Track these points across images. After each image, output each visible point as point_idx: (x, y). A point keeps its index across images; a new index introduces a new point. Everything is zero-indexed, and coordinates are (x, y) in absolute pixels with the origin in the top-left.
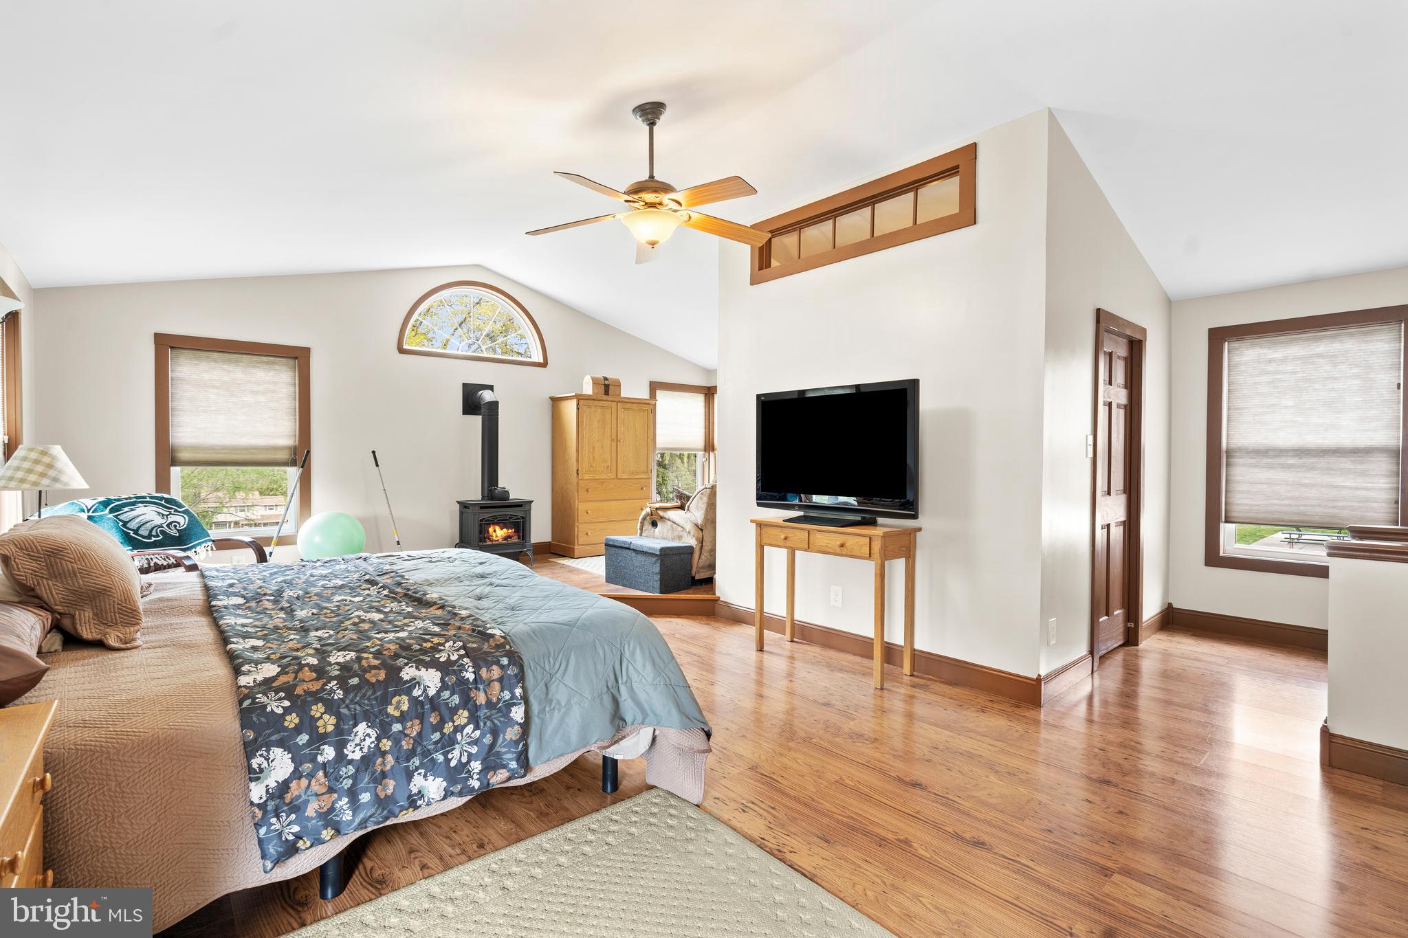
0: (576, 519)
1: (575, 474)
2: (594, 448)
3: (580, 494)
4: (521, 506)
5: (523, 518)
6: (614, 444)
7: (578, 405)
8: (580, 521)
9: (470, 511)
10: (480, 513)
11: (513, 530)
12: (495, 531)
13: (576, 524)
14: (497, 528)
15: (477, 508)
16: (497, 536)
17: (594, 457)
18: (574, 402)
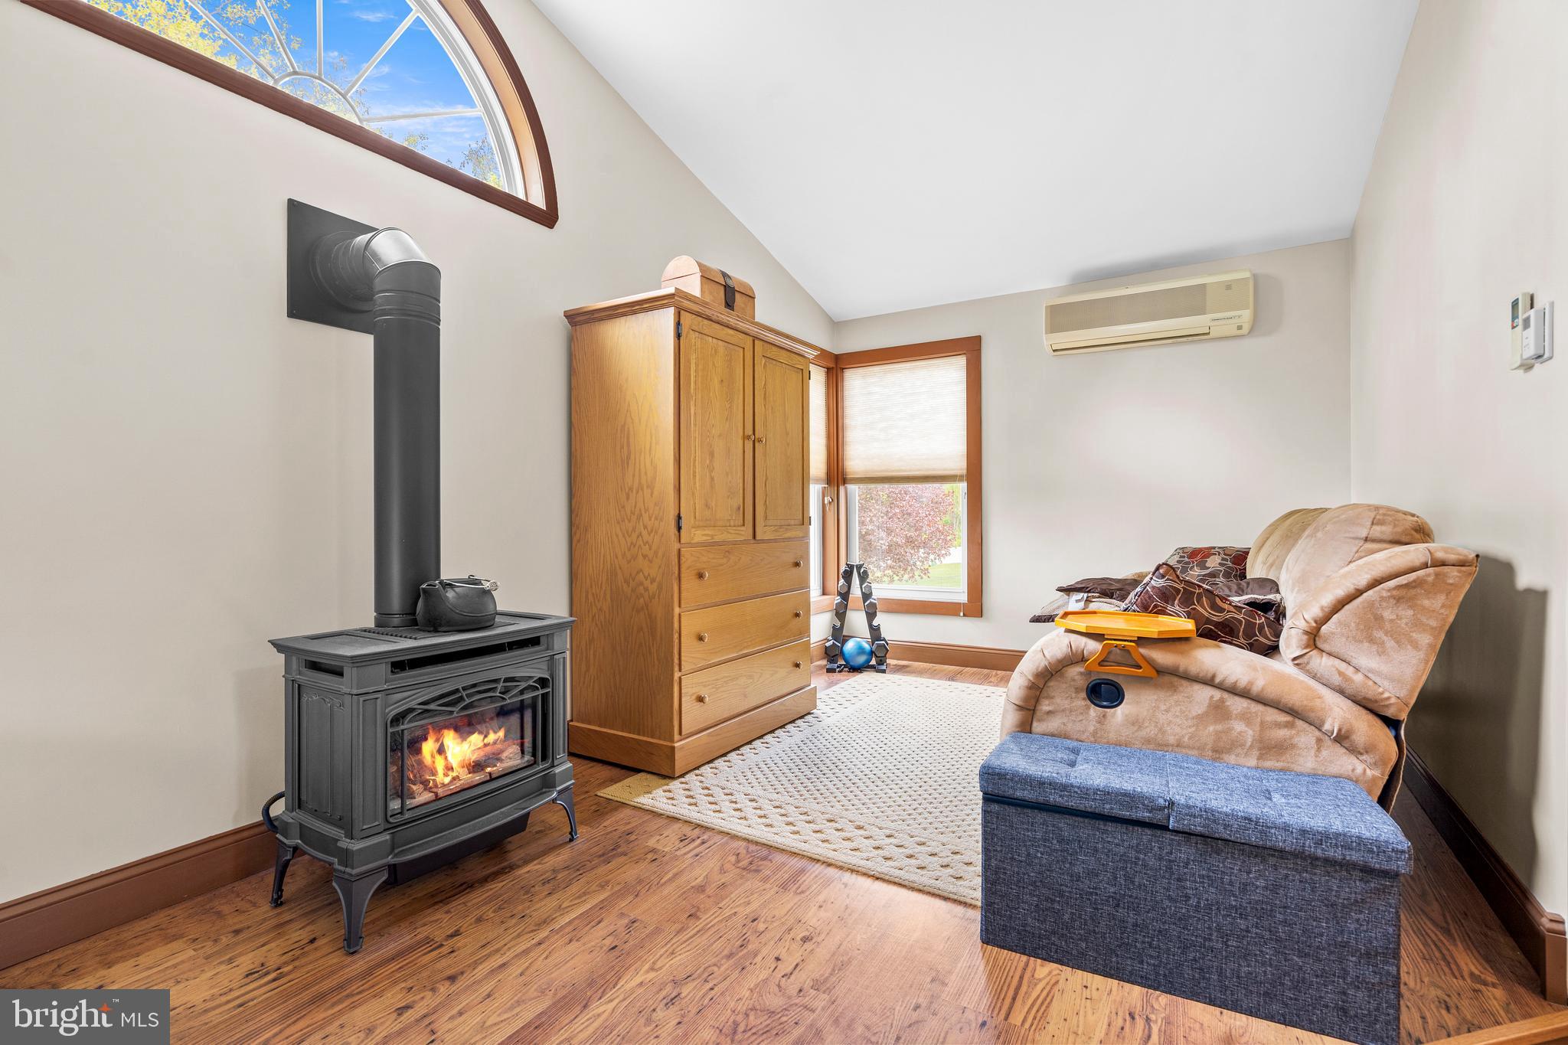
0: (676, 661)
1: (673, 529)
2: (712, 454)
3: (683, 587)
4: (534, 641)
5: (543, 682)
6: (749, 445)
7: (678, 324)
8: (686, 667)
9: (344, 685)
10: (388, 692)
11: (501, 734)
12: (441, 751)
13: (677, 675)
14: (450, 738)
15: (383, 669)
16: (449, 768)
17: (712, 479)
18: (669, 315)
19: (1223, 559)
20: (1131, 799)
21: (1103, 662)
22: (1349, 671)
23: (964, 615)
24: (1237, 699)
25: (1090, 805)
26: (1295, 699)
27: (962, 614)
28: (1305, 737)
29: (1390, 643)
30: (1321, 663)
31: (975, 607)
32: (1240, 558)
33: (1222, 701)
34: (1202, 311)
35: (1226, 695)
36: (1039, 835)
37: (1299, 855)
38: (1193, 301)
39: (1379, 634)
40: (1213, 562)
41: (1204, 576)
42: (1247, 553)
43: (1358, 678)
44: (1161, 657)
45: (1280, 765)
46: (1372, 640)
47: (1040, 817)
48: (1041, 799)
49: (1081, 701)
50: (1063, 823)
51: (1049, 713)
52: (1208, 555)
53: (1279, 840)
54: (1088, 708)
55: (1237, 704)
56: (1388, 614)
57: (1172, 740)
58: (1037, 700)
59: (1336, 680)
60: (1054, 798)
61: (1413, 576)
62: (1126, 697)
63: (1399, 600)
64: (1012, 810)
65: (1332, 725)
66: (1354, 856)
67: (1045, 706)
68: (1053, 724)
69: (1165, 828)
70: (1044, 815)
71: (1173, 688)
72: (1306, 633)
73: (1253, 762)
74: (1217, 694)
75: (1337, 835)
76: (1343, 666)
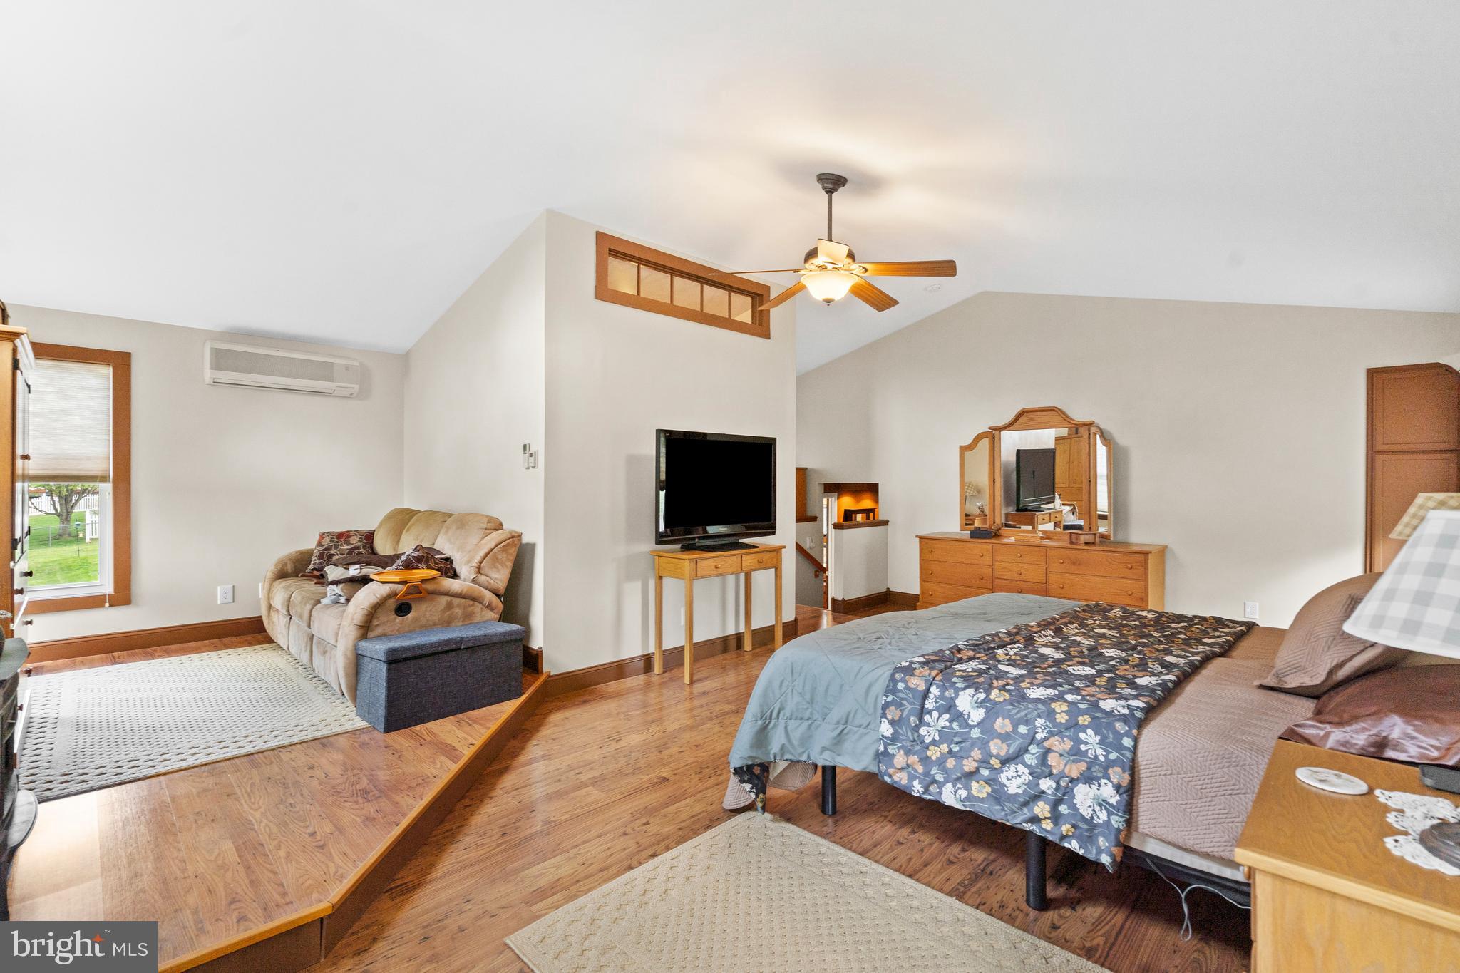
19: (360, 538)
20: (448, 641)
21: (405, 594)
22: (489, 580)
23: (111, 605)
24: (456, 599)
25: (432, 650)
26: (476, 594)
27: (107, 605)
28: (478, 607)
29: (500, 567)
30: (482, 578)
31: (122, 595)
32: (369, 536)
33: (451, 600)
34: (331, 380)
35: (452, 598)
36: (412, 671)
37: (501, 643)
38: (325, 371)
39: (497, 564)
40: (355, 541)
41: (351, 549)
42: (373, 534)
43: (492, 582)
44: (429, 586)
45: (469, 622)
46: (495, 567)
47: (413, 662)
48: (414, 654)
49: (393, 616)
50: (422, 662)
51: (378, 625)
52: (350, 536)
53: (495, 640)
54: (395, 619)
55: (456, 601)
56: (500, 557)
57: (431, 623)
58: (371, 621)
59: (486, 584)
60: (420, 652)
61: (506, 542)
62: (413, 609)
63: (503, 551)
64: (401, 664)
65: (486, 602)
66: (513, 637)
67: (375, 623)
68: (379, 631)
69: (460, 649)
70: (415, 661)
71: (432, 600)
72: (477, 567)
73: (461, 624)
74: (449, 598)
75: (509, 631)
76: (488, 578)
